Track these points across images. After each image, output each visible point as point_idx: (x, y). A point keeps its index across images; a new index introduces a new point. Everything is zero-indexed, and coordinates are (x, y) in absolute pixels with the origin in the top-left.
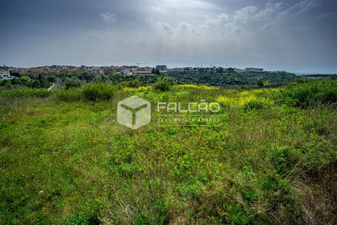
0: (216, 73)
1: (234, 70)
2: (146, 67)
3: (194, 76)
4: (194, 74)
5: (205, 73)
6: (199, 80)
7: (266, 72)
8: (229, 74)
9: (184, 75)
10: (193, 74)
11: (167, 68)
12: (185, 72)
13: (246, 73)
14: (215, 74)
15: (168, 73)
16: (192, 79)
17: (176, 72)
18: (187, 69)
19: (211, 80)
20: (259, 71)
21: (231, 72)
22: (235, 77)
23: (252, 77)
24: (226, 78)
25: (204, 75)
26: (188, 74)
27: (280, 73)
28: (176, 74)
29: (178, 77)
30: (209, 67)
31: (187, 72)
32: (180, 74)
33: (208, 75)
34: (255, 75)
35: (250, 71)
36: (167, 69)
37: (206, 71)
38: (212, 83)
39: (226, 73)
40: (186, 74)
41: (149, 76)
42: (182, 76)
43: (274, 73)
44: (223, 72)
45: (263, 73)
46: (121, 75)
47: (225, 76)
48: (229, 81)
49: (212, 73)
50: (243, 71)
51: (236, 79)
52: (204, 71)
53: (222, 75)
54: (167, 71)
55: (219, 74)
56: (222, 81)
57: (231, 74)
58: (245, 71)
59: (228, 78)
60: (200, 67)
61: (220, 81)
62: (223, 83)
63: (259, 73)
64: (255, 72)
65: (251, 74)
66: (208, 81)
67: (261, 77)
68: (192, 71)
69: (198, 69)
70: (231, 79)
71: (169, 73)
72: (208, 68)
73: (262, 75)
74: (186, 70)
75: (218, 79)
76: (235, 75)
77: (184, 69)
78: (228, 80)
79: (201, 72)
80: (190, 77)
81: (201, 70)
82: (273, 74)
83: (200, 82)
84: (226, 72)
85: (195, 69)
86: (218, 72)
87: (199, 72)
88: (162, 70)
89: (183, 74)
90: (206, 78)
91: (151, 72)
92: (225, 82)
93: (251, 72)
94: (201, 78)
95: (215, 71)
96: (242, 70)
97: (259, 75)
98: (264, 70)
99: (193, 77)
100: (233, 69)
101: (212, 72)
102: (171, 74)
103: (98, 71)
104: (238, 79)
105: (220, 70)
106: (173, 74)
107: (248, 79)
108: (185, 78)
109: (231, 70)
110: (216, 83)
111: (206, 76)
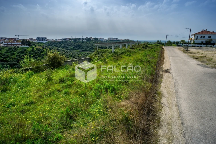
0: (86, 42)
2: (30, 39)
3: (70, 44)
5: (78, 42)
6: (74, 48)
7: (119, 40)
8: (95, 42)
9: (62, 44)
10: (69, 43)
12: (62, 42)
13: (108, 41)
15: (48, 43)
16: (68, 47)
17: (55, 42)
18: (64, 39)
19: (83, 48)
20: (115, 40)
21: (96, 41)
24: (93, 45)
25: (77, 43)
26: (65, 43)
27: (127, 40)
28: (55, 44)
29: (57, 46)
31: (64, 42)
32: (58, 44)
33: (80, 44)
36: (48, 40)
37: (79, 41)
38: (83, 49)
39: (93, 42)
40: (63, 43)
42: (60, 45)
43: (123, 41)
45: (117, 41)
49: (83, 42)
50: (106, 40)
52: (77, 41)
53: (90, 43)
54: (47, 41)
55: (88, 42)
56: (90, 48)
57: (96, 42)
60: (74, 38)
61: (89, 47)
62: (91, 49)
64: (113, 40)
65: (111, 41)
66: (80, 48)
68: (69, 41)
69: (73, 40)
71: (50, 43)
72: (80, 38)
74: (63, 41)
75: (87, 46)
77: (62, 39)
79: (75, 41)
80: (67, 45)
81: (75, 40)
83: (74, 49)
86: (87, 41)
87: (73, 41)
88: (43, 41)
89: (60, 43)
90: (79, 46)
91: (21, 43)
92: (92, 48)
93: (111, 40)
94: (75, 46)
95: (85, 40)
98: (118, 39)
101: (83, 41)
102: (50, 44)
105: (89, 40)
106: (52, 44)
108: (62, 46)
109: (96, 39)
110: (86, 49)
111: (78, 44)
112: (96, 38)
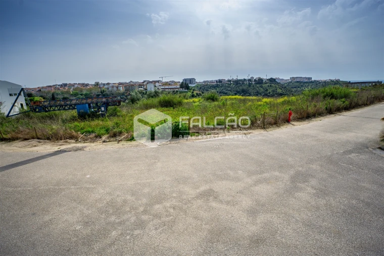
1: (277, 80)
3: (229, 89)
4: (229, 87)
5: (241, 86)
6: (235, 94)
7: (315, 81)
8: (271, 86)
9: (216, 89)
10: (227, 87)
11: (196, 81)
12: (217, 85)
13: (291, 84)
14: (253, 86)
16: (226, 93)
17: (206, 86)
18: (220, 81)
19: (250, 94)
21: (273, 83)
22: (278, 88)
23: (299, 87)
24: (267, 90)
25: (241, 88)
26: (221, 87)
27: (333, 81)
30: (246, 78)
31: (219, 85)
32: (212, 88)
33: (245, 88)
34: (302, 86)
35: (296, 80)
37: (243, 83)
39: (267, 85)
40: (219, 87)
41: (177, 92)
42: (214, 90)
43: (325, 82)
44: (262, 83)
45: (312, 82)
46: (144, 92)
47: (266, 88)
48: (271, 93)
49: (250, 85)
50: (288, 81)
51: (279, 91)
52: (240, 83)
53: (262, 87)
54: (196, 84)
55: (258, 85)
56: (263, 94)
57: (272, 85)
58: (290, 81)
59: (270, 90)
60: (235, 78)
61: (260, 94)
63: (306, 83)
64: (301, 82)
65: (298, 84)
66: (245, 94)
67: (309, 87)
68: (226, 83)
69: (233, 81)
70: (273, 91)
71: (199, 87)
72: (245, 80)
73: (310, 85)
75: (258, 92)
76: (277, 86)
77: (217, 82)
78: (269, 93)
79: (237, 84)
80: (224, 91)
81: (237, 82)
82: (324, 84)
84: (266, 83)
85: (229, 81)
86: (257, 84)
87: (234, 84)
88: (190, 83)
89: (215, 87)
90: (243, 91)
91: (179, 87)
92: (266, 95)
93: (298, 82)
94: (237, 91)
95: (253, 83)
96: (286, 80)
97: (307, 85)
98: (313, 79)
99: (227, 90)
100: (274, 80)
101: (249, 83)
102: (201, 88)
103: (117, 87)
104: (281, 90)
105: (260, 81)
106: (203, 88)
107: (293, 90)
109: (272, 80)
112: (272, 78)
